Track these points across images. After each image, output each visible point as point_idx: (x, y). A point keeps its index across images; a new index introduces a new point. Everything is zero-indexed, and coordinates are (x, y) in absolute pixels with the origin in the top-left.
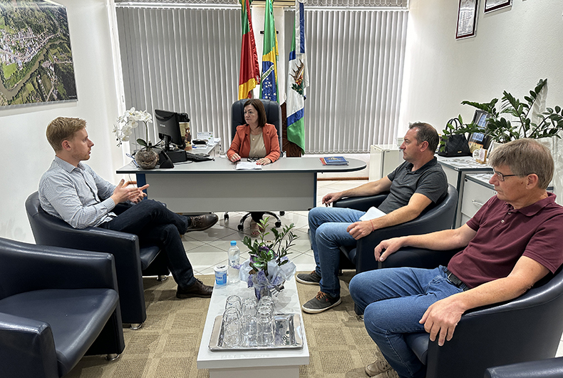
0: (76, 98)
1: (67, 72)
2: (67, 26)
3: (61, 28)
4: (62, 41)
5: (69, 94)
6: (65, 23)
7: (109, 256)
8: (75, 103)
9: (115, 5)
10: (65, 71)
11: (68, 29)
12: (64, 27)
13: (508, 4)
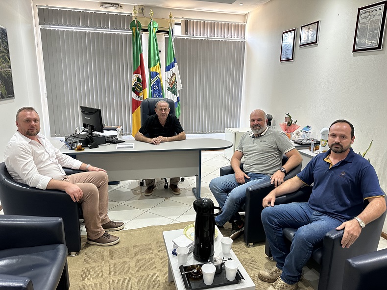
0: (14, 96)
1: (8, 77)
2: (7, 43)
3: (3, 44)
4: (4, 54)
5: (9, 94)
6: (6, 41)
7: (60, 220)
8: (12, 100)
9: (40, 27)
10: (6, 76)
11: (8, 45)
12: (5, 43)
13: (316, 42)
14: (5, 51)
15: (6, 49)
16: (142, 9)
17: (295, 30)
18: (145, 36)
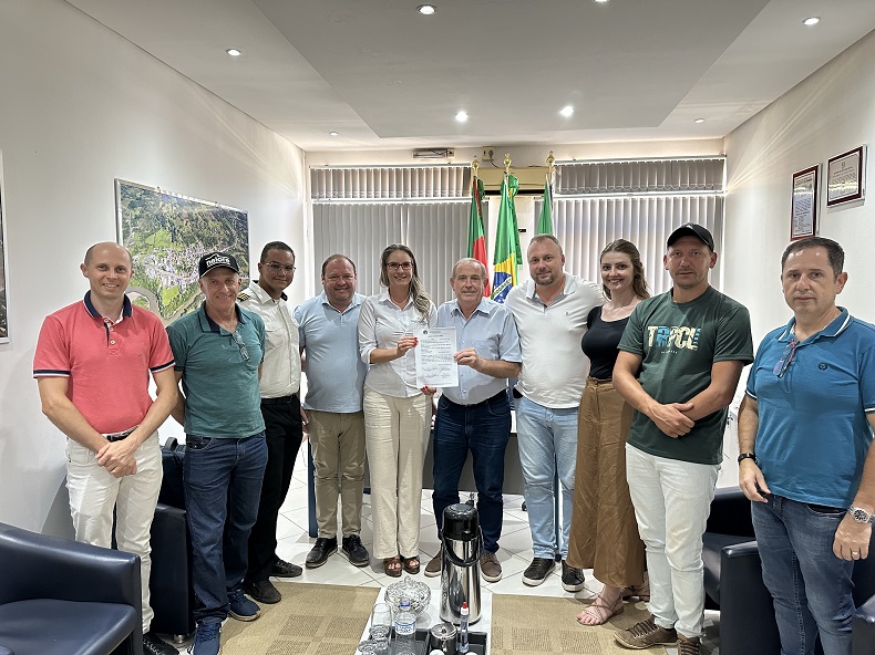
2: (246, 235)
3: (240, 237)
4: (239, 254)
6: (245, 231)
9: (313, 201)
11: (247, 238)
12: (243, 236)
13: (859, 196)
14: (241, 249)
15: (242, 246)
16: (491, 153)
17: (816, 168)
18: (493, 203)
